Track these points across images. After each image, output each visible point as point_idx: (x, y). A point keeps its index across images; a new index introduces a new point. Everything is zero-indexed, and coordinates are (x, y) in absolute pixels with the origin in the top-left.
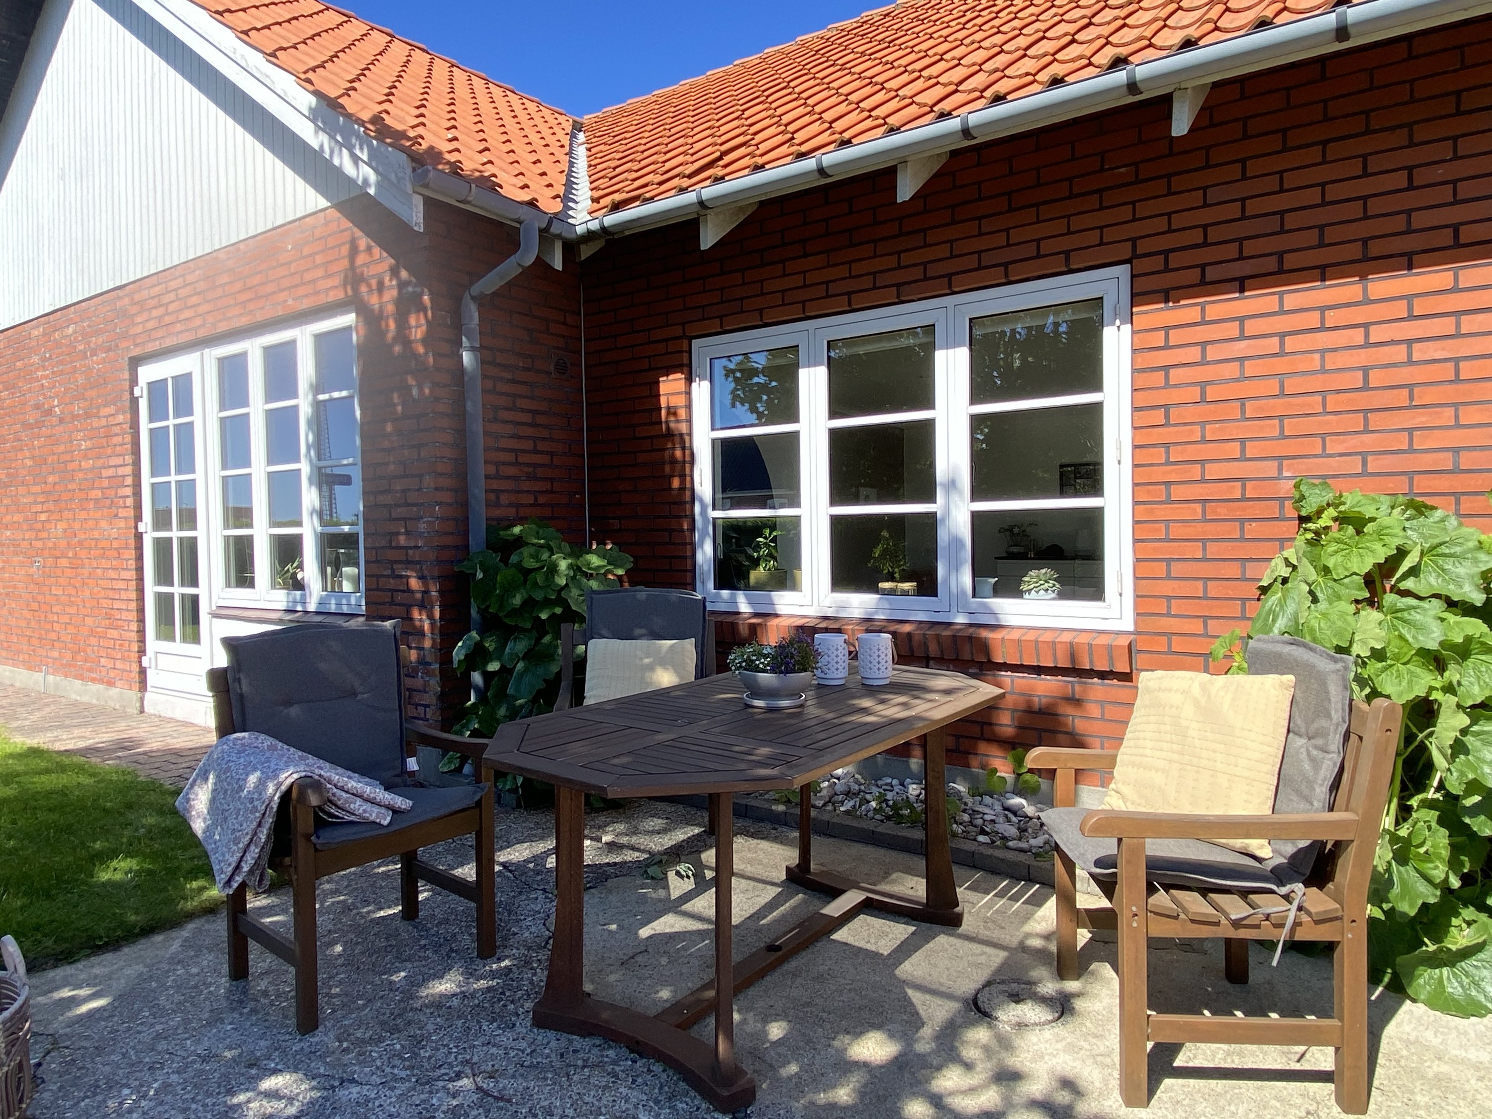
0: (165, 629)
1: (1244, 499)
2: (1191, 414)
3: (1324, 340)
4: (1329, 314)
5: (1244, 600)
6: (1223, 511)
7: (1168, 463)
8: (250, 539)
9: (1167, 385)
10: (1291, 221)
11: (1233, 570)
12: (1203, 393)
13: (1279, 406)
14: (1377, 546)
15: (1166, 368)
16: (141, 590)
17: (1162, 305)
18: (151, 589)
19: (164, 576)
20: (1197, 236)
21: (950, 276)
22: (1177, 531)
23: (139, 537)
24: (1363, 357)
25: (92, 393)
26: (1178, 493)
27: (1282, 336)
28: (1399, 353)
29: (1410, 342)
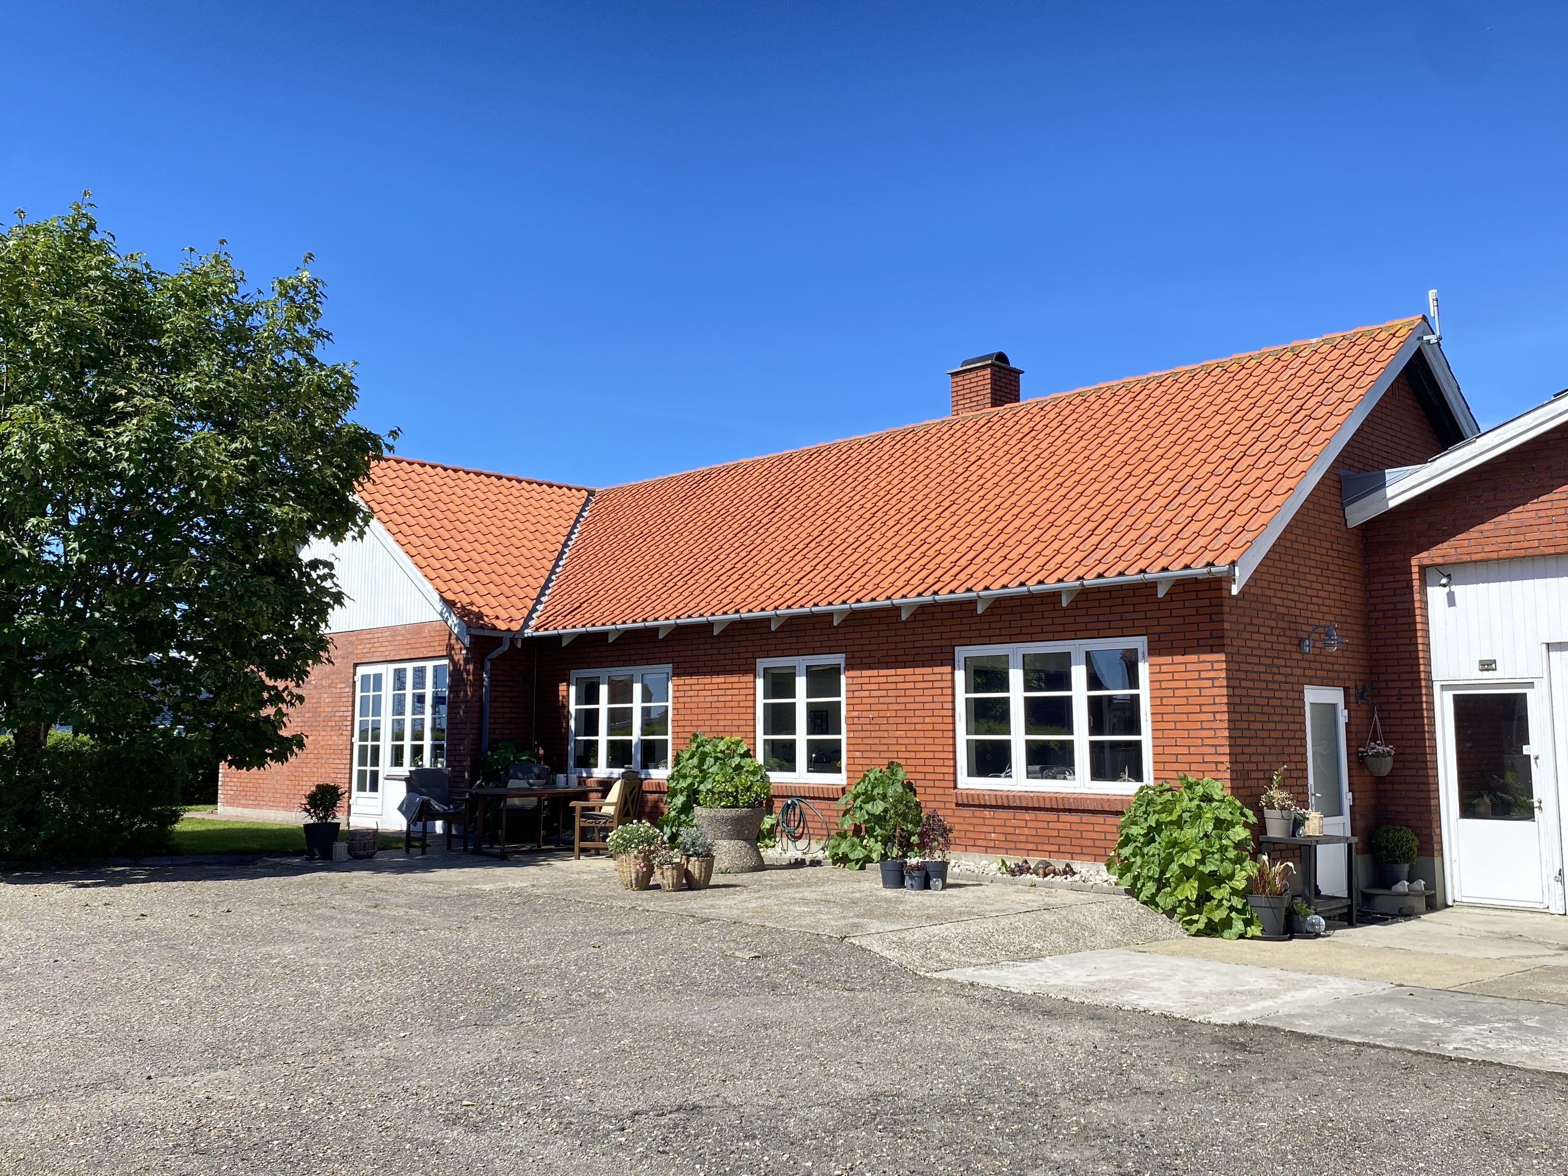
0: (361, 788)
2: (683, 711)
3: (704, 693)
4: (706, 686)
7: (678, 726)
8: (402, 746)
9: (678, 702)
10: (700, 658)
12: (685, 706)
13: (698, 711)
15: (679, 697)
16: (351, 769)
17: (679, 678)
18: (356, 768)
19: (362, 762)
21: (635, 660)
23: (352, 744)
24: (710, 699)
25: (334, 677)
26: (680, 735)
27: (698, 690)
28: (716, 699)
29: (718, 696)
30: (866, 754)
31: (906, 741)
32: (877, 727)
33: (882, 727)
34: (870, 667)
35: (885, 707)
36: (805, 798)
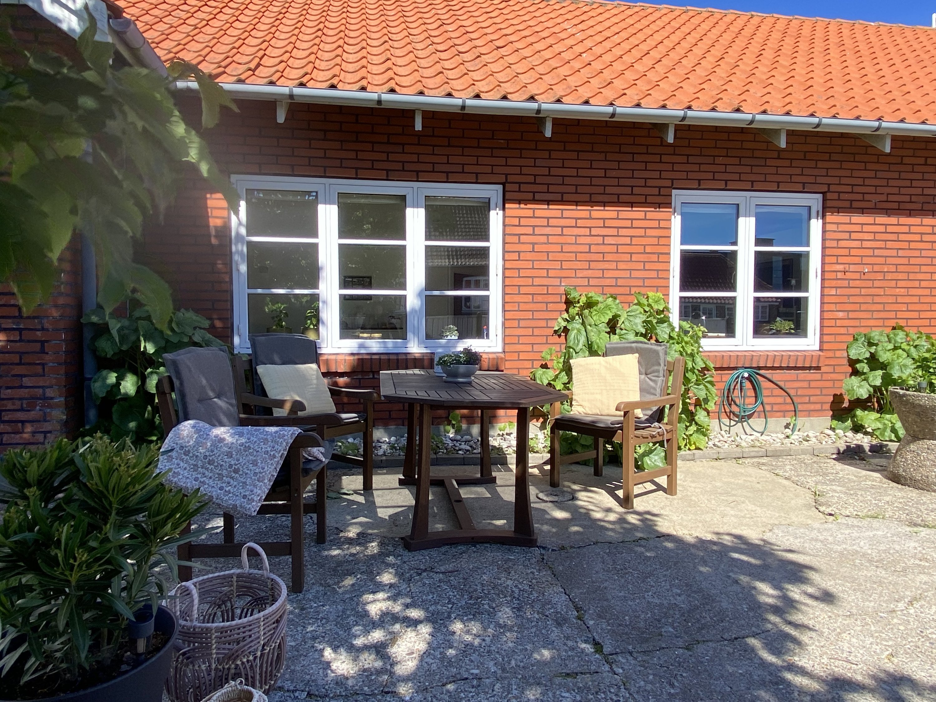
1: (548, 294)
2: (529, 256)
3: (576, 231)
4: (579, 221)
5: (547, 336)
6: (540, 298)
7: (519, 277)
9: (519, 242)
10: (567, 180)
11: (543, 324)
12: (533, 248)
13: (561, 256)
14: (609, 312)
15: (519, 235)
17: (517, 206)
20: (531, 179)
21: (417, 172)
22: (523, 306)
24: (588, 240)
26: (523, 290)
27: (562, 227)
28: (600, 240)
29: (604, 236)
30: (851, 315)
31: (907, 300)
32: (870, 284)
33: (877, 284)
34: (862, 211)
35: (882, 260)
36: (759, 368)
